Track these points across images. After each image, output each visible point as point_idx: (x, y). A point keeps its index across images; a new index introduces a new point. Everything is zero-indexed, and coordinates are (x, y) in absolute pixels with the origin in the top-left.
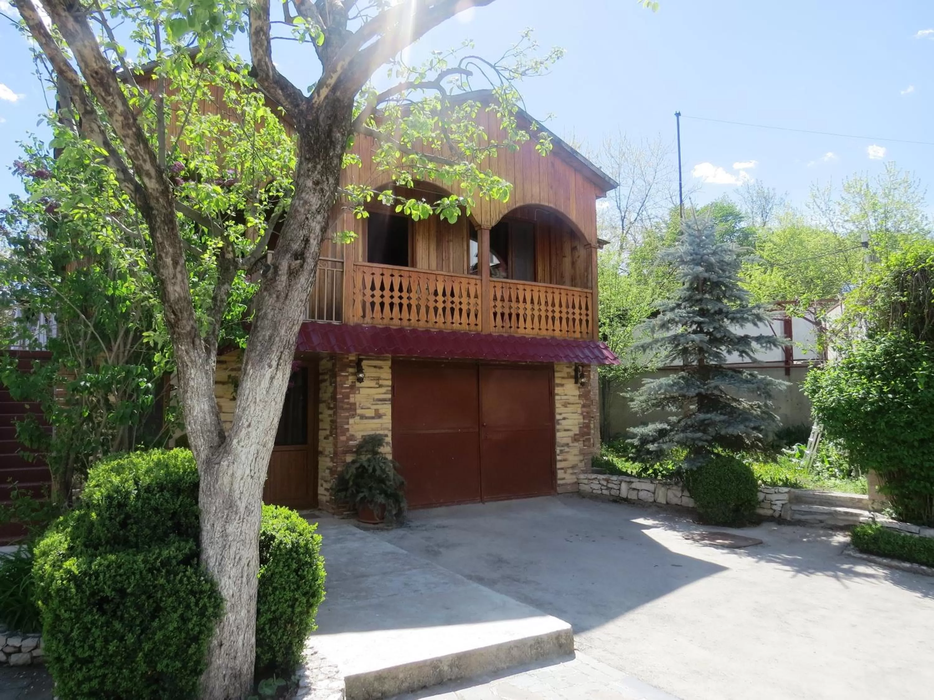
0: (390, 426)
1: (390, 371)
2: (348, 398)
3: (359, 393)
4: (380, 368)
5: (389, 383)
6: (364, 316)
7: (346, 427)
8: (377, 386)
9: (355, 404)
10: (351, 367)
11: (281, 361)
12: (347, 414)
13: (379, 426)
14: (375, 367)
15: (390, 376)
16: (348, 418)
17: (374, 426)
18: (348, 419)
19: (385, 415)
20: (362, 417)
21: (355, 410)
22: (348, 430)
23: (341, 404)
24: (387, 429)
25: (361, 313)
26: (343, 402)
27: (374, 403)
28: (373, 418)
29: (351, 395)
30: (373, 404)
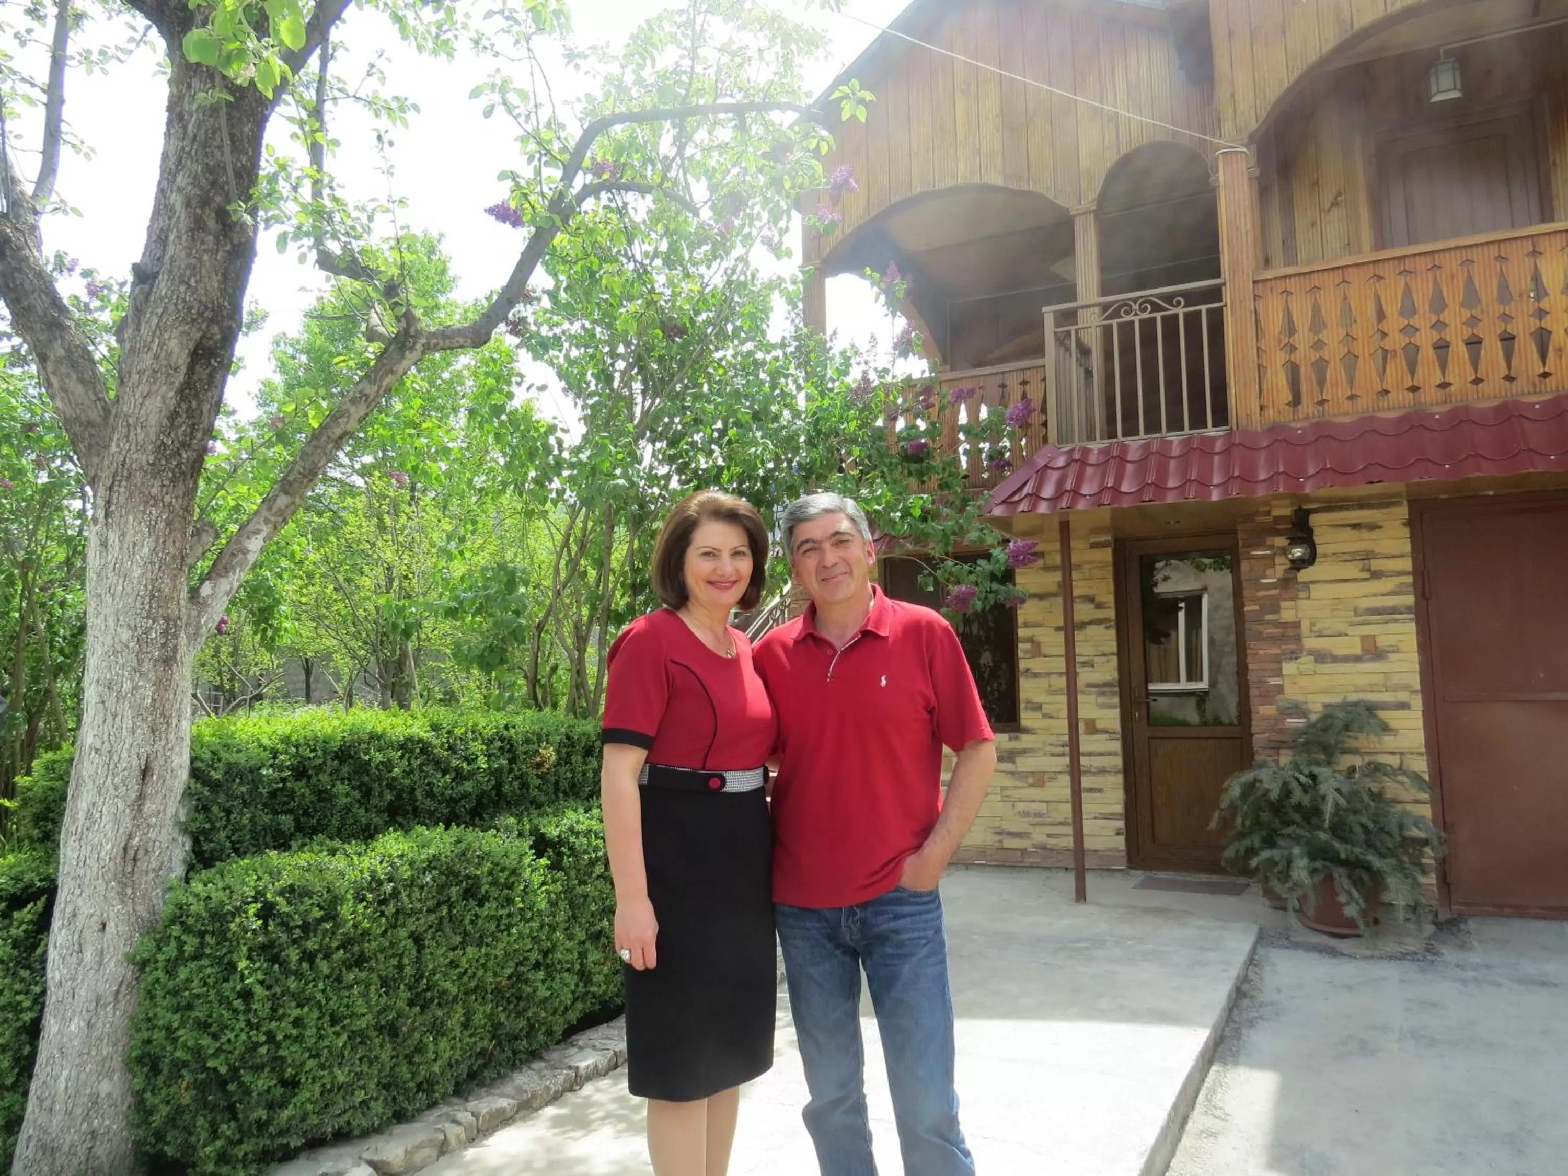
0: (1415, 681)
1: (1406, 532)
2: (1276, 609)
3: (1309, 598)
4: (1373, 527)
5: (1407, 564)
6: (1296, 401)
7: (1274, 681)
8: (1366, 575)
9: (1297, 625)
10: (1278, 533)
11: (113, 508)
12: (1275, 651)
13: (1378, 679)
14: (1356, 526)
15: (1407, 547)
16: (1278, 660)
17: (1363, 680)
18: (1280, 663)
19: (1397, 651)
20: (1321, 657)
21: (1298, 639)
22: (1280, 689)
23: (1256, 627)
24: (1406, 688)
25: (1286, 395)
26: (1260, 621)
27: (1359, 619)
28: (1357, 659)
29: (1284, 604)
30: (1352, 624)
